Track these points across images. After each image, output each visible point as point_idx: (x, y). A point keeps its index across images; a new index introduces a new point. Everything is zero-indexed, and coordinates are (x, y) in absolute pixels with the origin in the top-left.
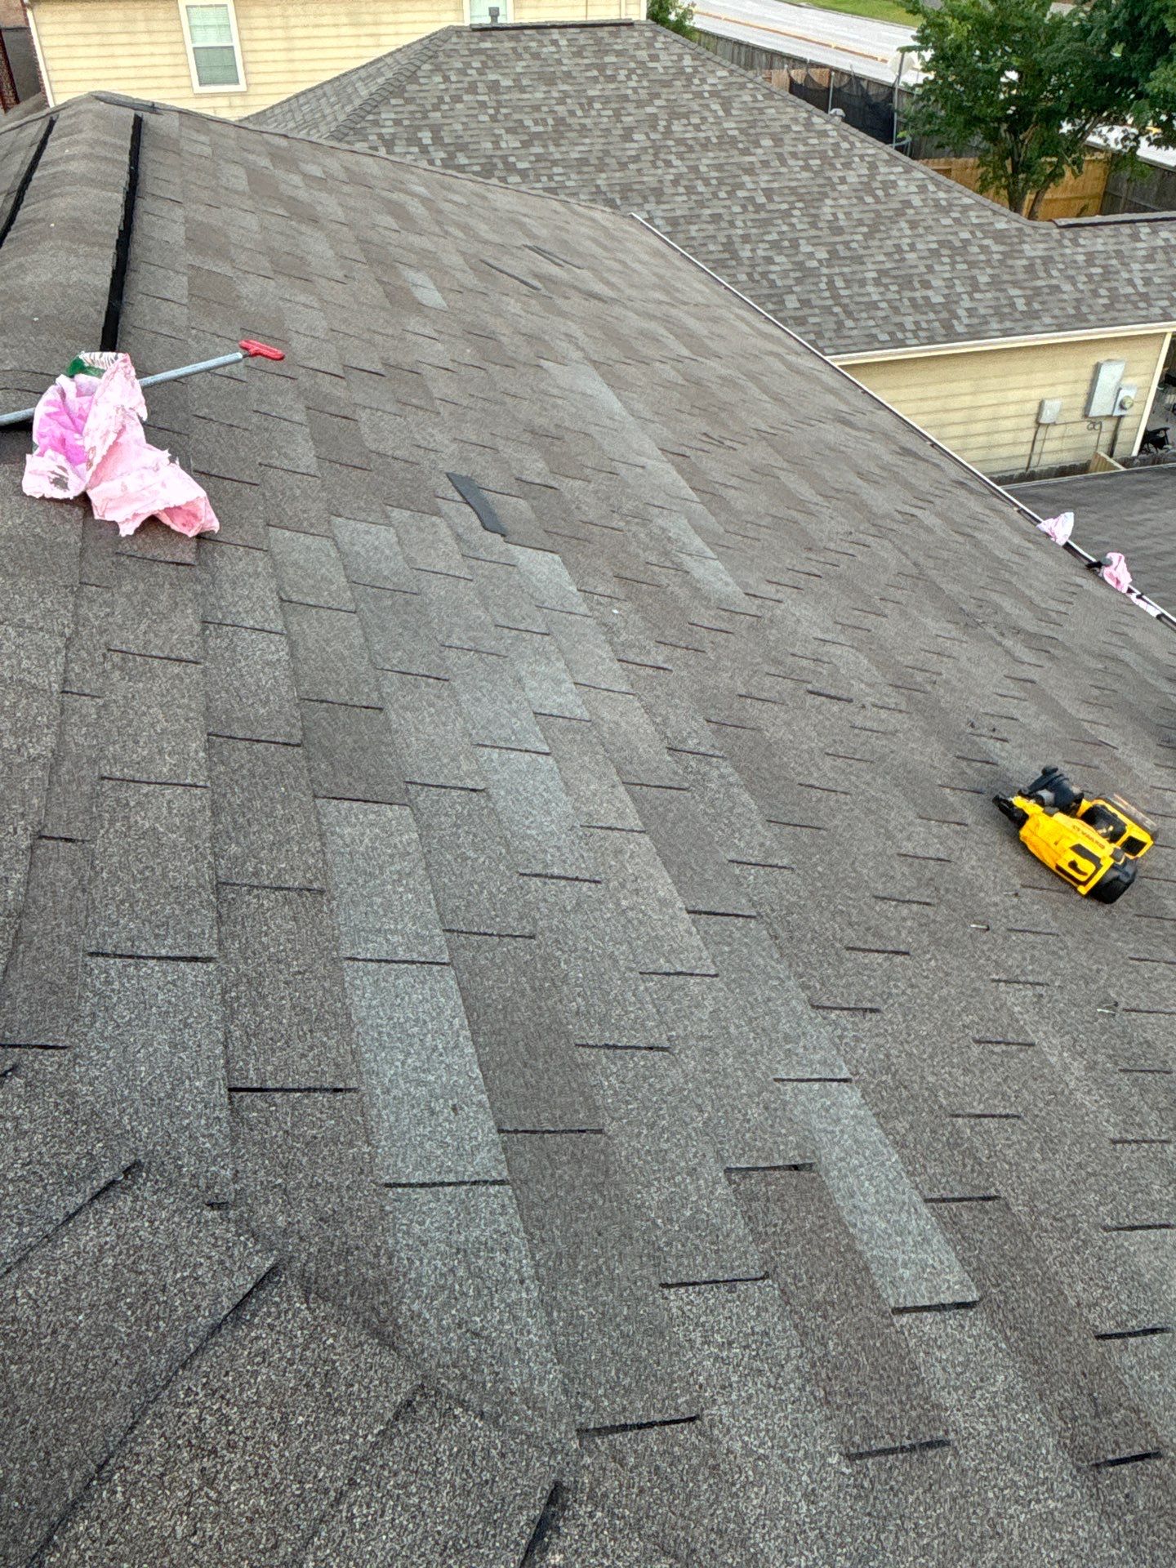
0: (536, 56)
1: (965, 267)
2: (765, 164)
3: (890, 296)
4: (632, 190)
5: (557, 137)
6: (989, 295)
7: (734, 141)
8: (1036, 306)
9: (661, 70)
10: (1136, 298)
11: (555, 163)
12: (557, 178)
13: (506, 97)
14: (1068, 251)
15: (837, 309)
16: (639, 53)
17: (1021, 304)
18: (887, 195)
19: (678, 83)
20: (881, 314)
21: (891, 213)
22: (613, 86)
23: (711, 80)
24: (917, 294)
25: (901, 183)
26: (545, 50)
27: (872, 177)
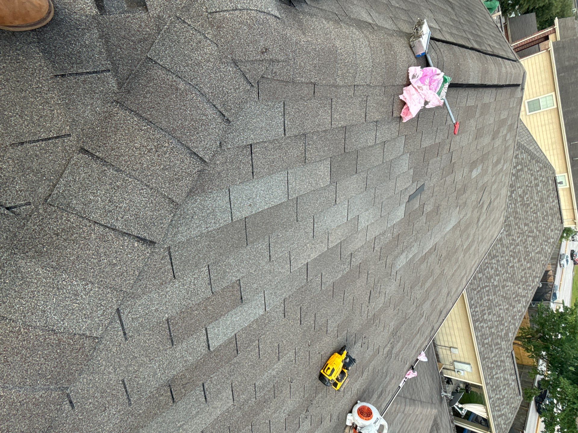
0: (548, 196)
1: (496, 325)
2: (522, 265)
3: (485, 303)
4: (509, 227)
5: (523, 205)
6: (488, 332)
7: (528, 255)
8: (486, 346)
9: (548, 233)
10: (492, 375)
11: (515, 204)
12: (511, 206)
13: (534, 189)
14: (504, 354)
15: (479, 288)
16: (553, 226)
17: (486, 341)
18: (516, 301)
19: (544, 238)
20: (479, 301)
21: (510, 302)
22: (541, 219)
23: (546, 248)
24: (486, 311)
25: (520, 305)
26: (551, 199)
27: (521, 296)
